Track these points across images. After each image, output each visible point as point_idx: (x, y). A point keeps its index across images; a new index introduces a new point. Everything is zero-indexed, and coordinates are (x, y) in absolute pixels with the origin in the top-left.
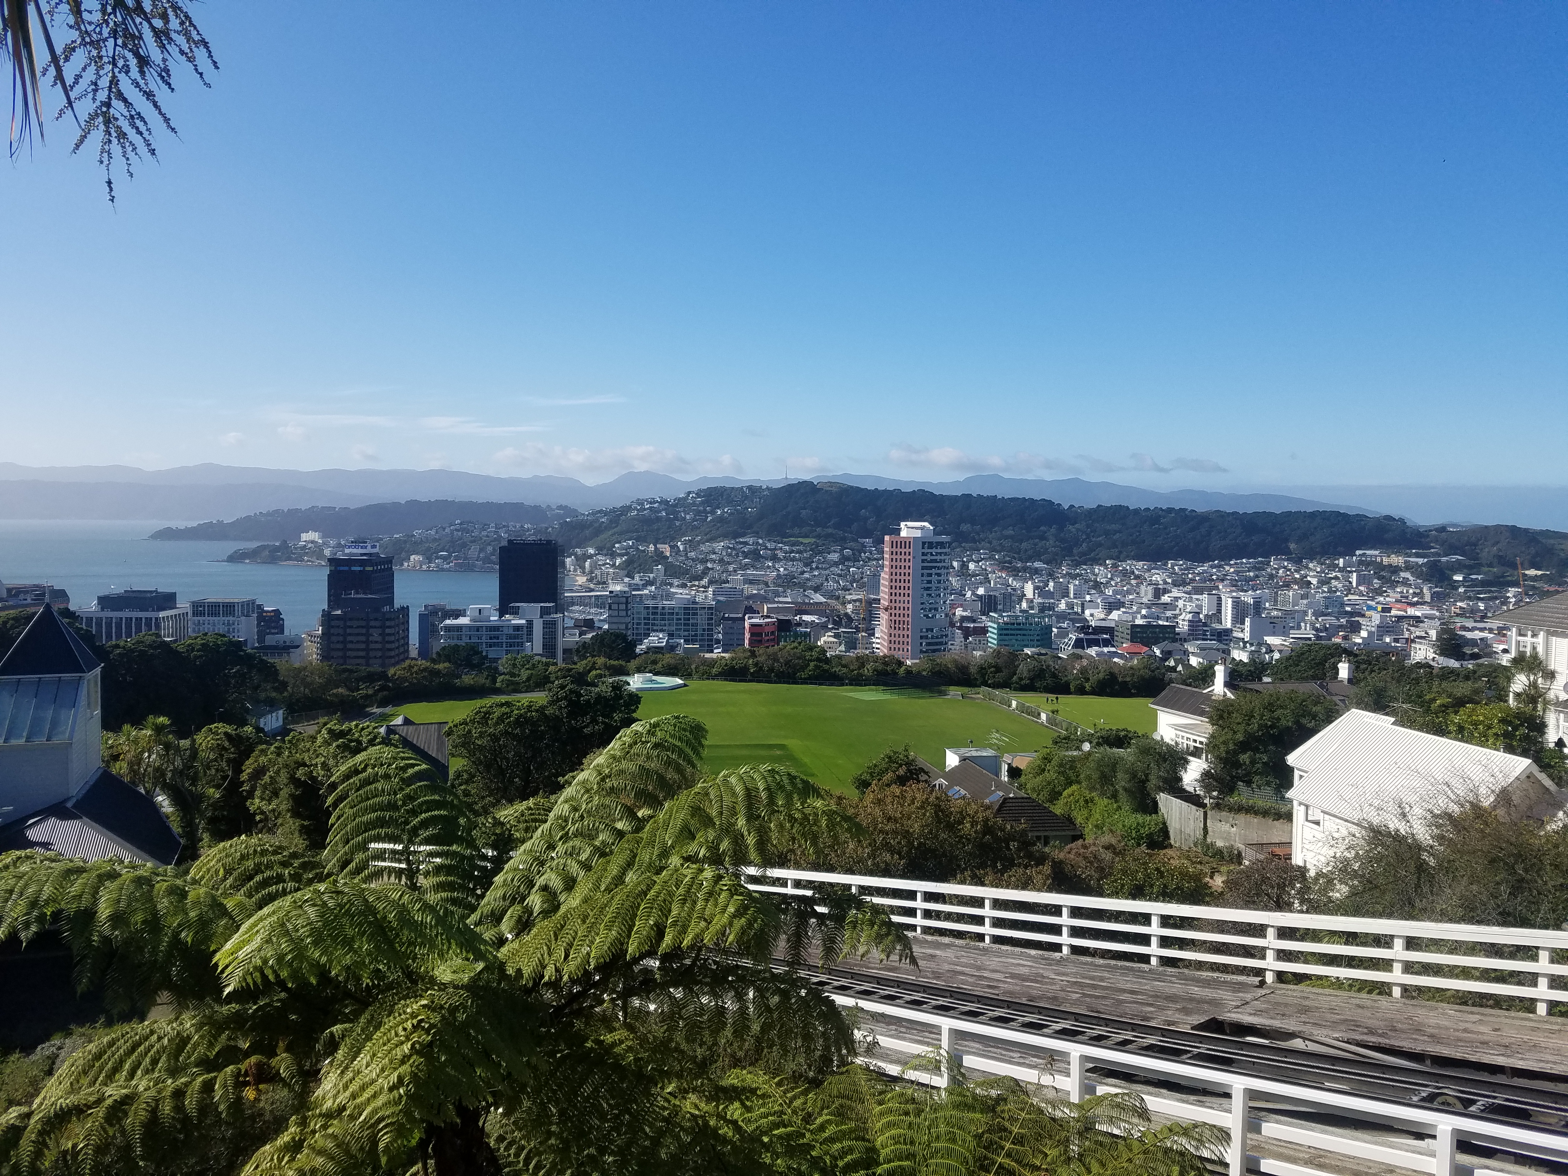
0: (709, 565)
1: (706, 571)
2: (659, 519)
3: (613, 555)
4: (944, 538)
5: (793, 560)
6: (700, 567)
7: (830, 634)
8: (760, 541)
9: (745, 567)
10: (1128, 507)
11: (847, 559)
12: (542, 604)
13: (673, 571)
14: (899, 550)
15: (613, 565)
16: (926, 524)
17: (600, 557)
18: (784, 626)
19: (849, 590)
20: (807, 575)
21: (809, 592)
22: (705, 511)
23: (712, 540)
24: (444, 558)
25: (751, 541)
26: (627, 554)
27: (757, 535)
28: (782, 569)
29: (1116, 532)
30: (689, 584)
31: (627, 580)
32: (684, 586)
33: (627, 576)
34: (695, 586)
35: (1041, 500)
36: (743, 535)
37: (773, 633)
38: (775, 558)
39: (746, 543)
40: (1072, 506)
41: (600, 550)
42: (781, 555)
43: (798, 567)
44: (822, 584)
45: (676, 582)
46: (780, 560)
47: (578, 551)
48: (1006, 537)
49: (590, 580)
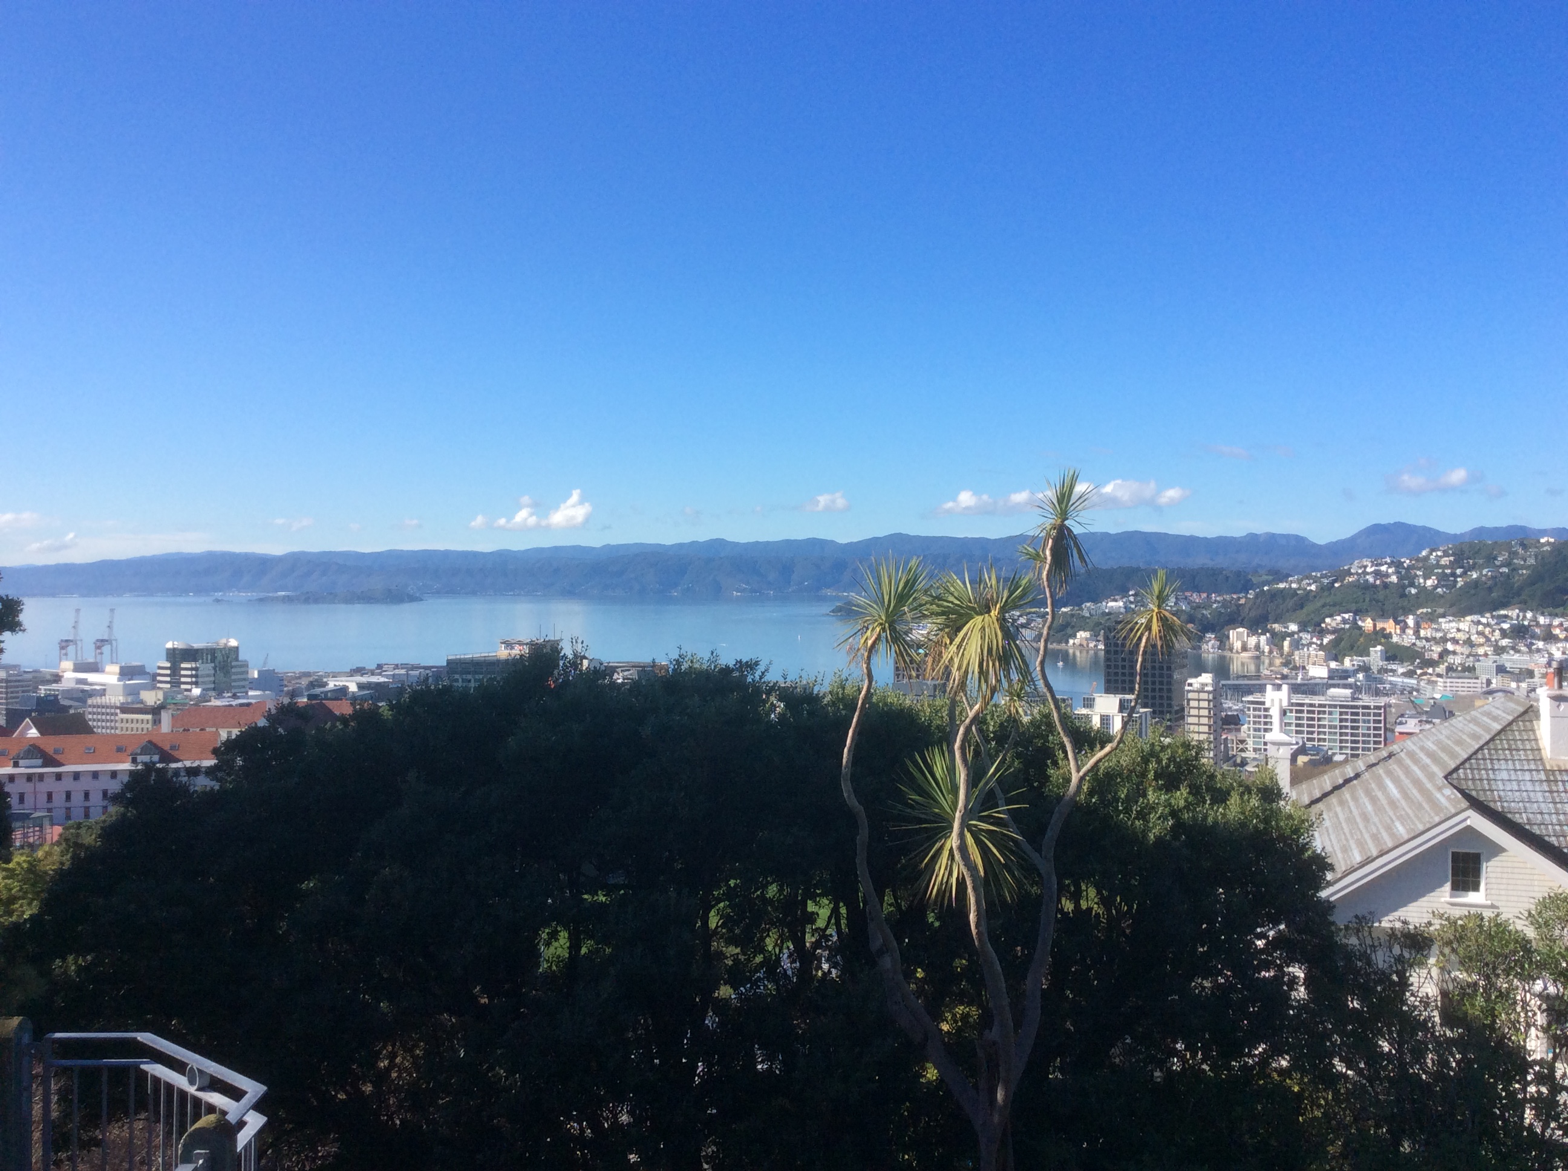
1: (1445, 653)
2: (1386, 586)
3: (1322, 633)
6: (1439, 649)
8: (1529, 615)
9: (1499, 650)
15: (1321, 647)
17: (1303, 635)
22: (1454, 575)
25: (1514, 613)
26: (1336, 631)
27: (1524, 607)
30: (1419, 672)
32: (1410, 674)
34: (1425, 674)
36: (1504, 605)
38: (1549, 638)
39: (1506, 616)
41: (1303, 628)
45: (1401, 669)
47: (1277, 627)
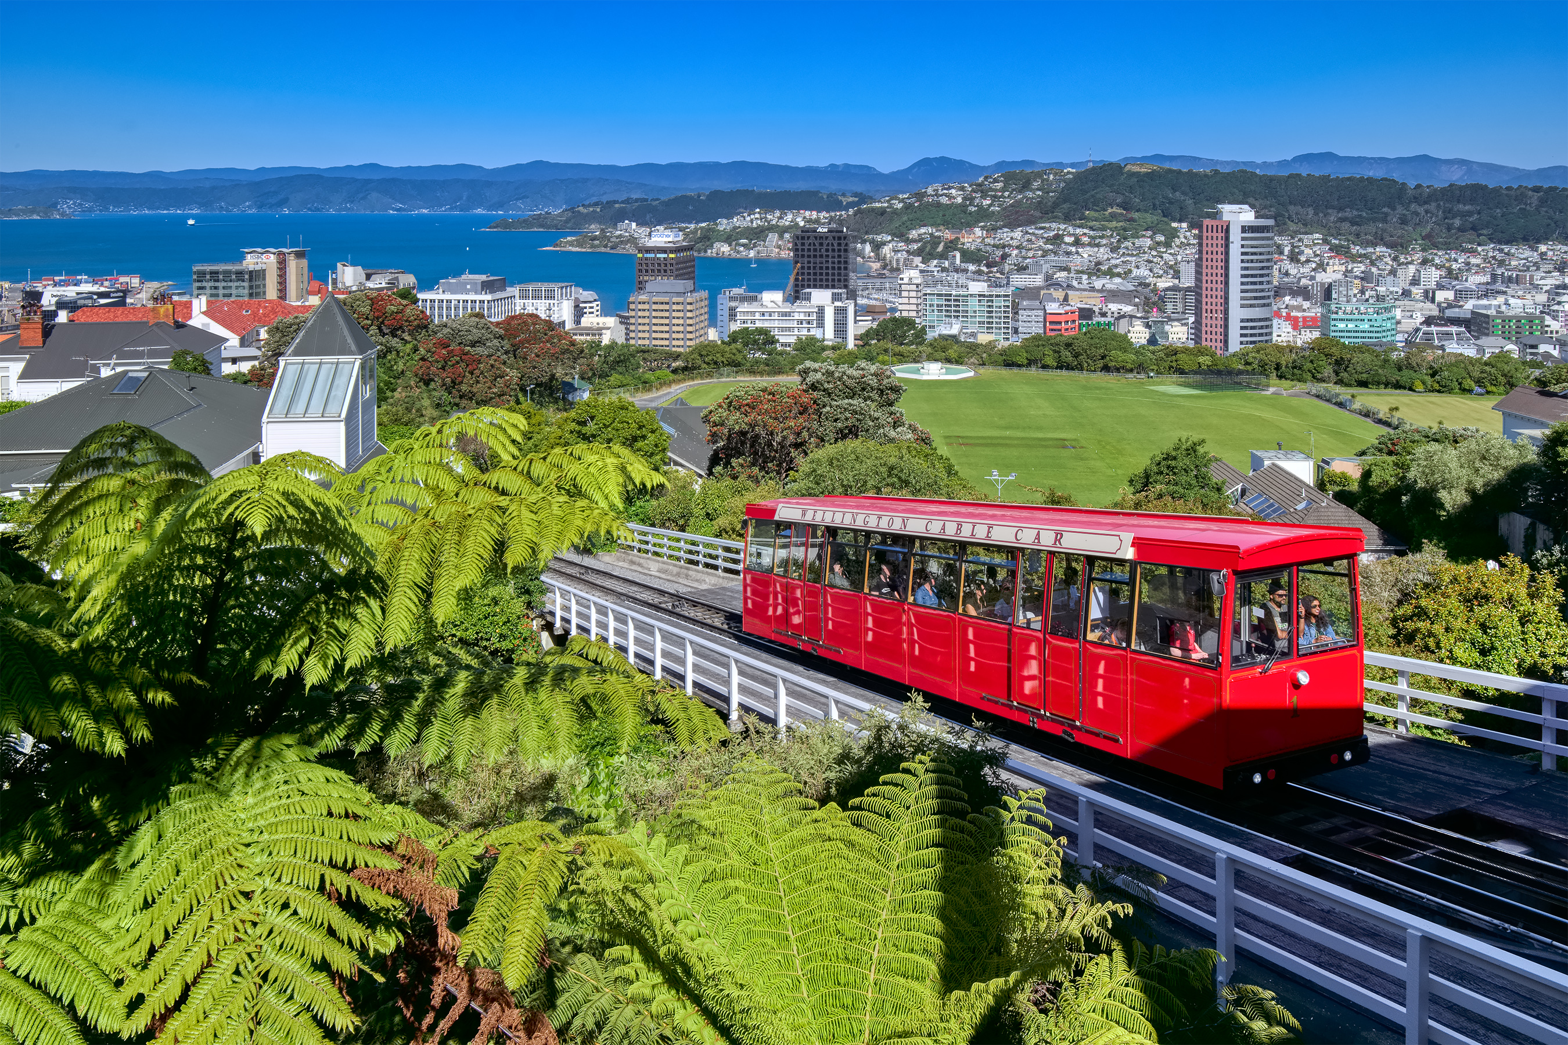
0: (1007, 250)
1: (1004, 257)
2: (954, 205)
3: (908, 241)
4: (1270, 222)
5: (1098, 245)
6: (999, 253)
7: (1138, 323)
8: (1062, 226)
9: (1046, 253)
10: (1486, 186)
11: (1158, 243)
12: (836, 291)
13: (969, 256)
14: (1215, 234)
15: (908, 252)
16: (1246, 207)
18: (1086, 314)
19: (1160, 277)
20: (1113, 262)
21: (1117, 280)
23: (1012, 226)
24: (743, 245)
25: (1054, 225)
26: (919, 241)
27: (1060, 220)
28: (1085, 256)
29: (1470, 213)
30: (986, 271)
31: (922, 266)
32: (979, 272)
33: (922, 262)
34: (991, 272)
35: (1382, 179)
36: (1045, 220)
37: (1074, 321)
38: (1077, 243)
39: (1045, 228)
40: (1418, 186)
41: (894, 235)
42: (1085, 239)
43: (1103, 253)
44: (1130, 271)
45: (972, 267)
46: (1083, 245)
47: (876, 237)
48: (1342, 220)
49: (884, 267)
